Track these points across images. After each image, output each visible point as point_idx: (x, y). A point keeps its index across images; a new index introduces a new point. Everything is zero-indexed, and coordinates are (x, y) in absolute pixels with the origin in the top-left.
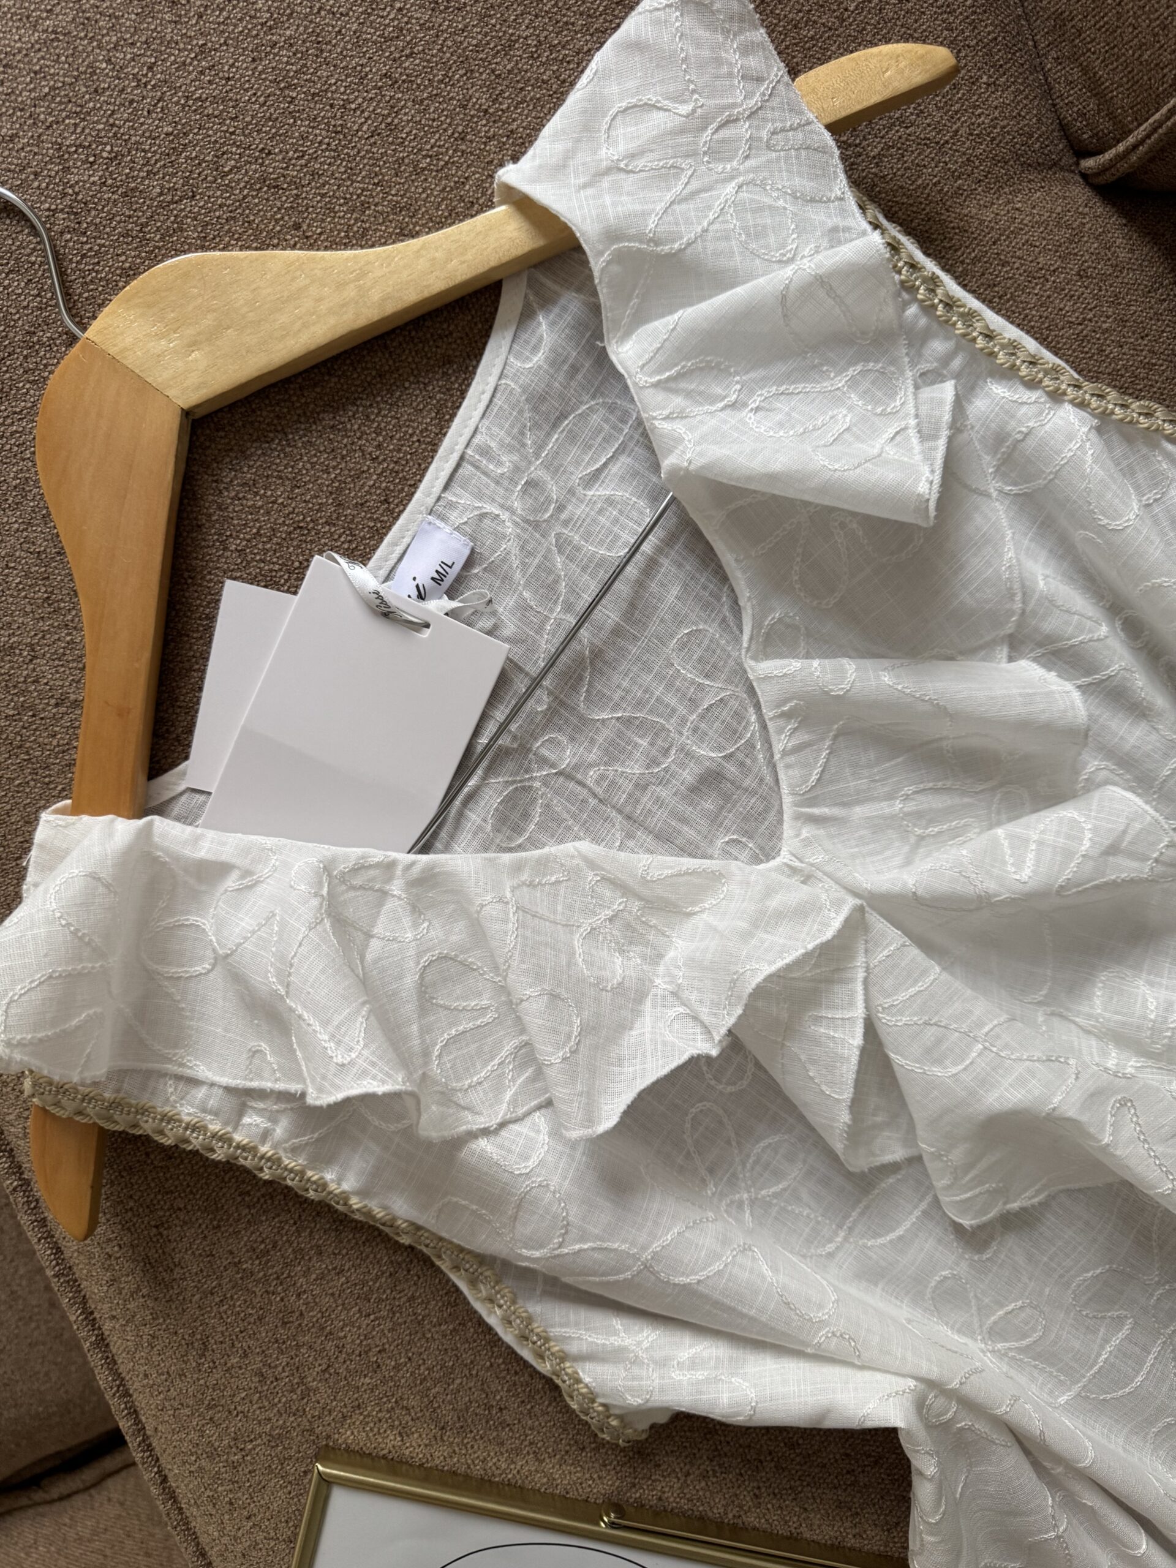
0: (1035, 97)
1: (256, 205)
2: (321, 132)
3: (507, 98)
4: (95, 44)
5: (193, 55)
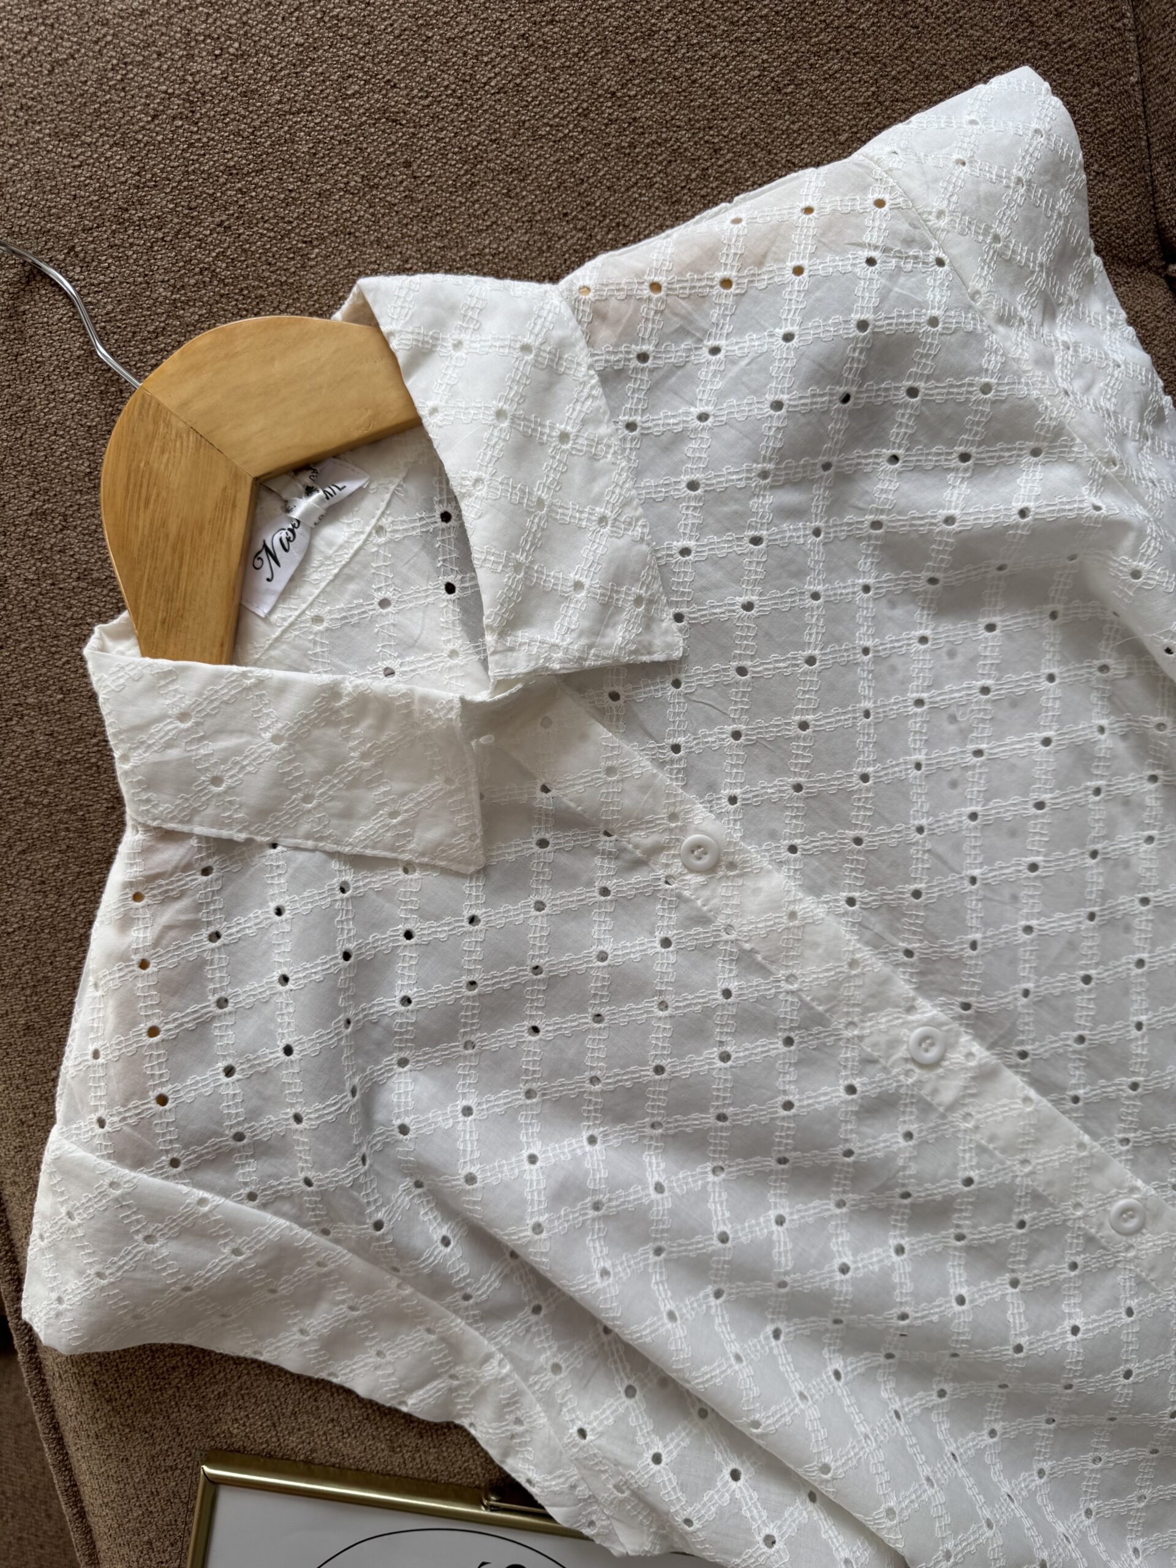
1: (372, 134)
3: (638, 85)
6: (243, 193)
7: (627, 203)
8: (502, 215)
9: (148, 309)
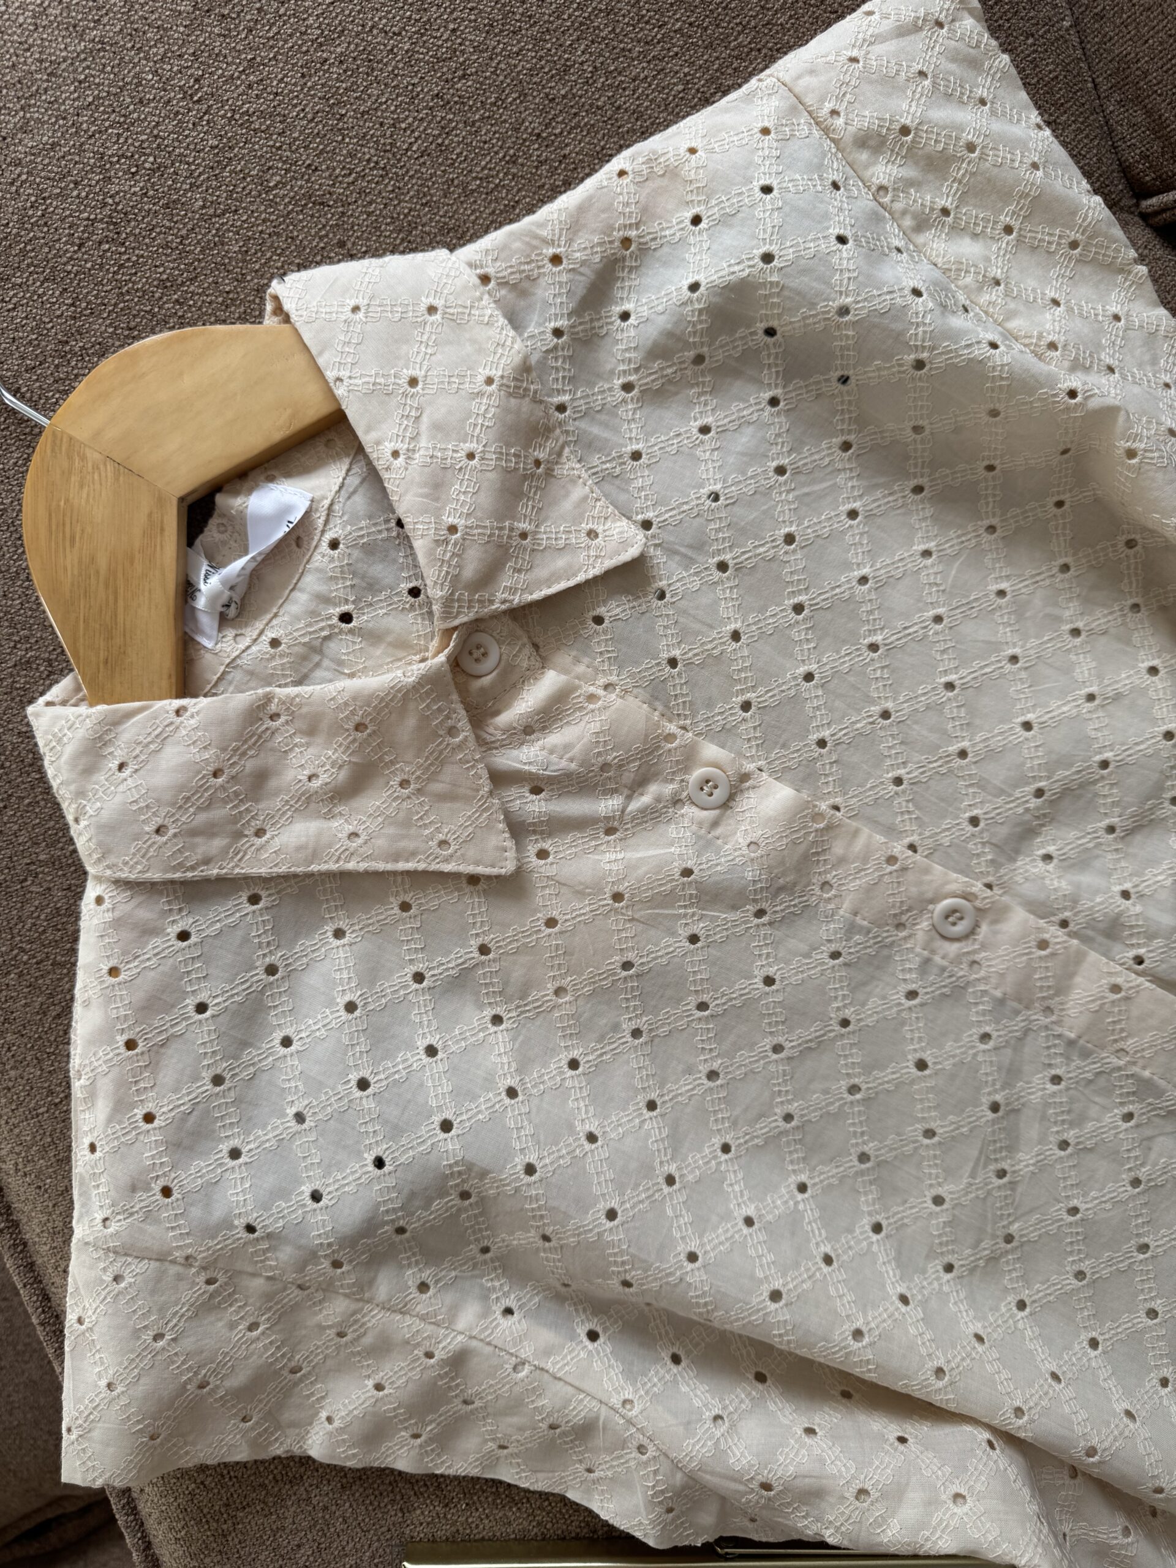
0: (1096, 137)
2: (369, 152)
4: (142, 55)
5: (241, 69)
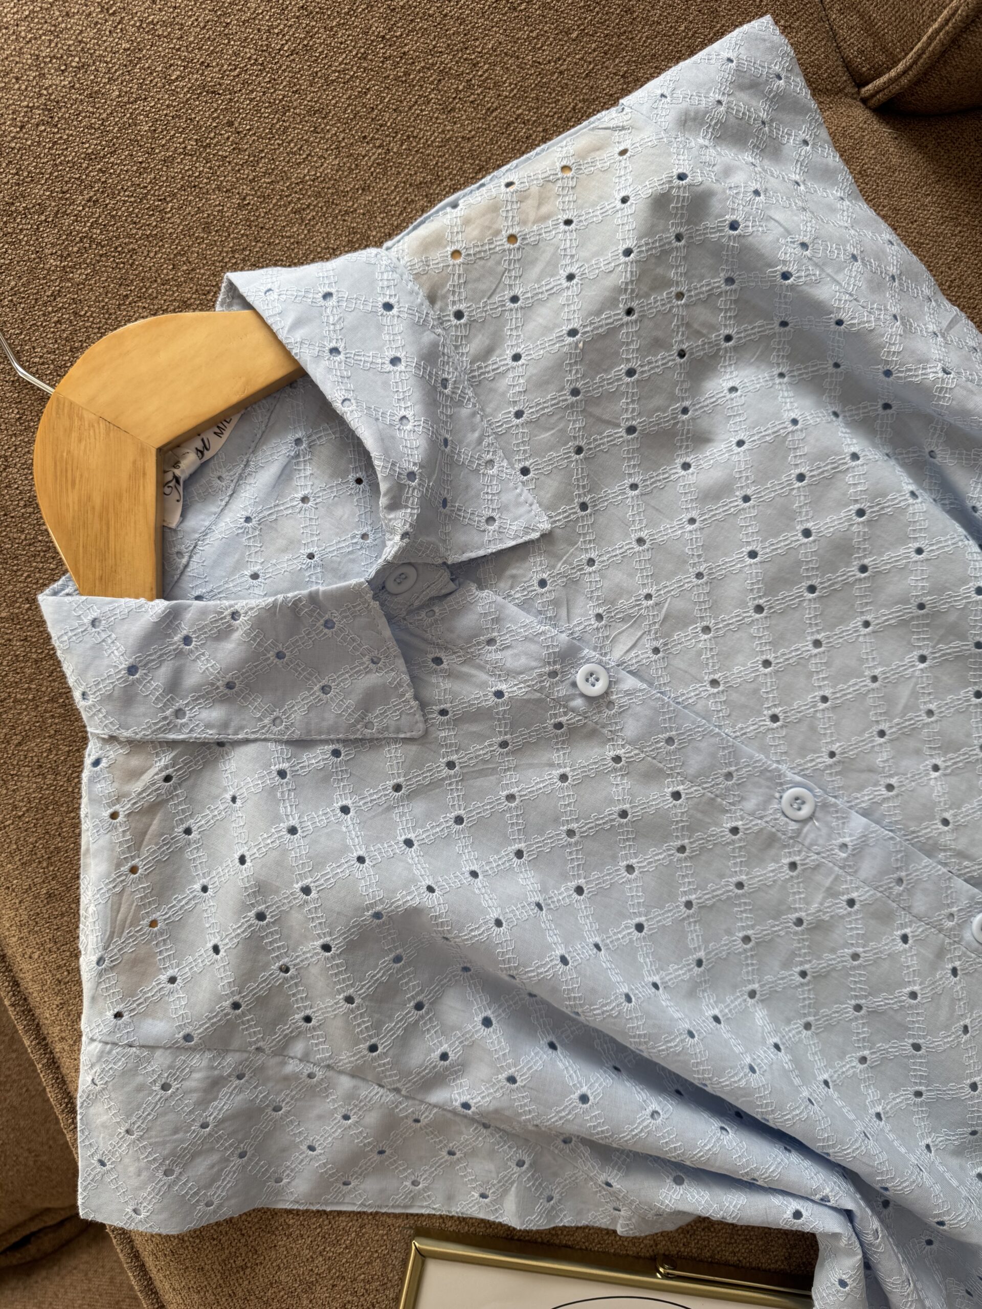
6: (104, 172)
7: (412, 119)
8: (314, 147)
9: (44, 278)
